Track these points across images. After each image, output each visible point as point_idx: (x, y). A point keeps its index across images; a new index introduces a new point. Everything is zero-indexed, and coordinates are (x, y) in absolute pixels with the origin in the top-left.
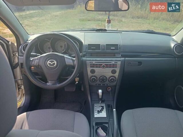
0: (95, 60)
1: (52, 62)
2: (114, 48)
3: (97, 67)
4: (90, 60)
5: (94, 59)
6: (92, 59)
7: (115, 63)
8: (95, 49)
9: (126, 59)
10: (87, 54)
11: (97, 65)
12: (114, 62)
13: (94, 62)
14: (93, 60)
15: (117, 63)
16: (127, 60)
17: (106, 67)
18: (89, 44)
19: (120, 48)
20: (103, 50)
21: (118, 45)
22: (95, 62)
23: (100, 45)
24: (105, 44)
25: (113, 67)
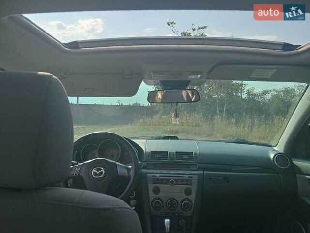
0: (161, 173)
1: (98, 170)
2: (187, 157)
3: (162, 184)
4: (153, 173)
5: (159, 172)
6: (155, 171)
7: (189, 177)
8: (161, 157)
9: (205, 172)
10: (149, 165)
11: (162, 180)
12: (187, 176)
13: (158, 175)
14: (157, 173)
15: (192, 177)
16: (206, 174)
17: (175, 184)
18: (151, 152)
19: (195, 157)
20: (172, 159)
21: (192, 153)
22: (160, 176)
23: (167, 152)
24: (175, 151)
25: (187, 184)
